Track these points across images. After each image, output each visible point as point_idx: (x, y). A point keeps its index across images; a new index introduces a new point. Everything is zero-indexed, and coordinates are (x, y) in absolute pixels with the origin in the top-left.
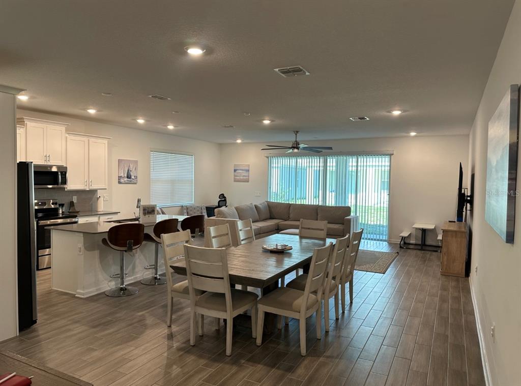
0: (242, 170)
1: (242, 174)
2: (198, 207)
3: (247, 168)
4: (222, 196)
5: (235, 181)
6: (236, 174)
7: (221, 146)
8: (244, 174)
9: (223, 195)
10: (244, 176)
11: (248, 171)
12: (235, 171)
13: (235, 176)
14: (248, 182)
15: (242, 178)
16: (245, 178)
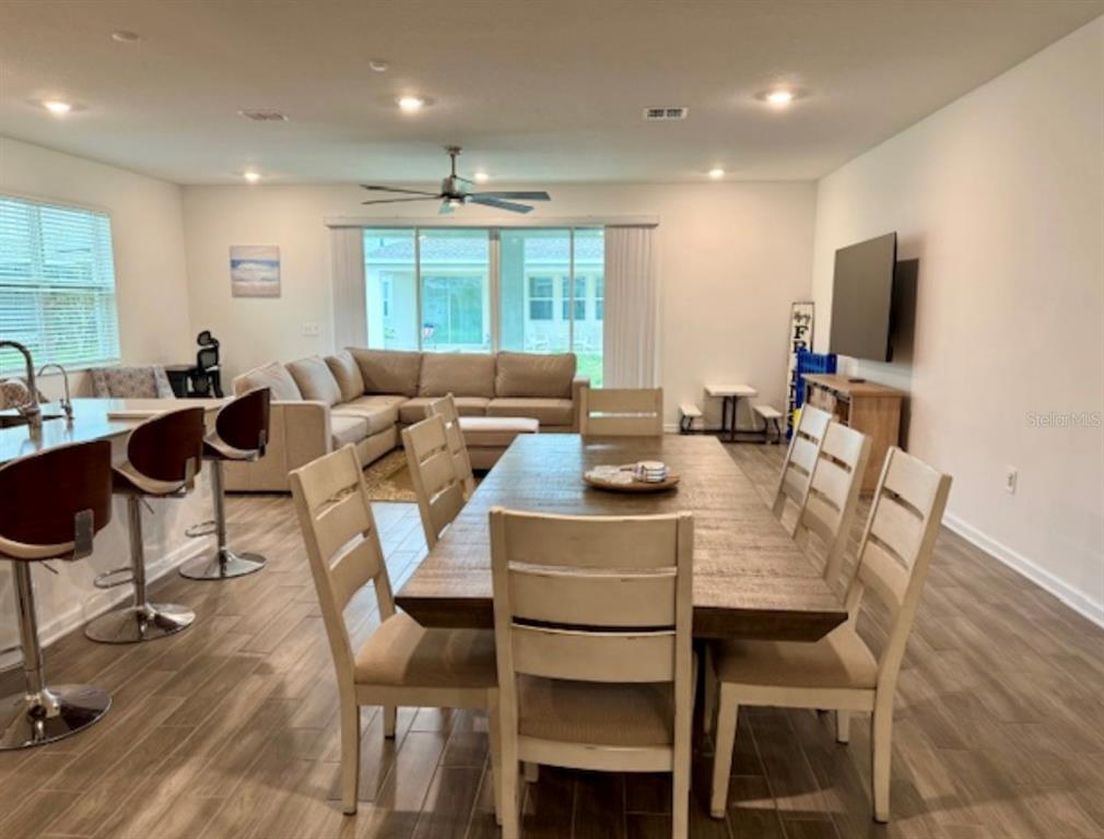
0: (256, 262)
1: (257, 276)
2: (141, 370)
3: (273, 257)
4: (206, 337)
5: (237, 294)
6: (238, 273)
7: (186, 193)
8: (263, 274)
9: (207, 333)
10: (264, 279)
11: (276, 264)
12: (234, 264)
13: (234, 279)
14: (277, 295)
15: (257, 284)
16: (266, 284)
